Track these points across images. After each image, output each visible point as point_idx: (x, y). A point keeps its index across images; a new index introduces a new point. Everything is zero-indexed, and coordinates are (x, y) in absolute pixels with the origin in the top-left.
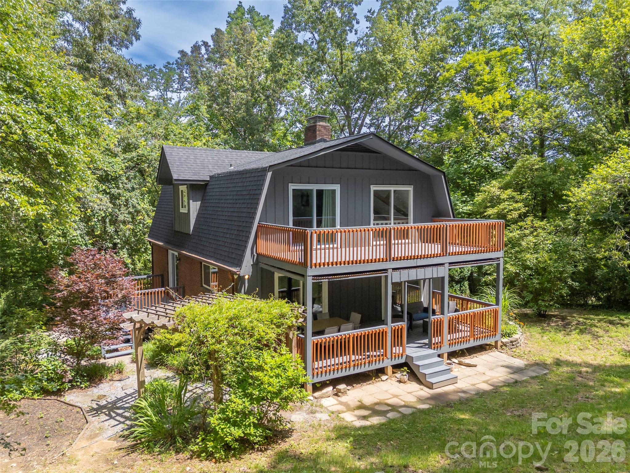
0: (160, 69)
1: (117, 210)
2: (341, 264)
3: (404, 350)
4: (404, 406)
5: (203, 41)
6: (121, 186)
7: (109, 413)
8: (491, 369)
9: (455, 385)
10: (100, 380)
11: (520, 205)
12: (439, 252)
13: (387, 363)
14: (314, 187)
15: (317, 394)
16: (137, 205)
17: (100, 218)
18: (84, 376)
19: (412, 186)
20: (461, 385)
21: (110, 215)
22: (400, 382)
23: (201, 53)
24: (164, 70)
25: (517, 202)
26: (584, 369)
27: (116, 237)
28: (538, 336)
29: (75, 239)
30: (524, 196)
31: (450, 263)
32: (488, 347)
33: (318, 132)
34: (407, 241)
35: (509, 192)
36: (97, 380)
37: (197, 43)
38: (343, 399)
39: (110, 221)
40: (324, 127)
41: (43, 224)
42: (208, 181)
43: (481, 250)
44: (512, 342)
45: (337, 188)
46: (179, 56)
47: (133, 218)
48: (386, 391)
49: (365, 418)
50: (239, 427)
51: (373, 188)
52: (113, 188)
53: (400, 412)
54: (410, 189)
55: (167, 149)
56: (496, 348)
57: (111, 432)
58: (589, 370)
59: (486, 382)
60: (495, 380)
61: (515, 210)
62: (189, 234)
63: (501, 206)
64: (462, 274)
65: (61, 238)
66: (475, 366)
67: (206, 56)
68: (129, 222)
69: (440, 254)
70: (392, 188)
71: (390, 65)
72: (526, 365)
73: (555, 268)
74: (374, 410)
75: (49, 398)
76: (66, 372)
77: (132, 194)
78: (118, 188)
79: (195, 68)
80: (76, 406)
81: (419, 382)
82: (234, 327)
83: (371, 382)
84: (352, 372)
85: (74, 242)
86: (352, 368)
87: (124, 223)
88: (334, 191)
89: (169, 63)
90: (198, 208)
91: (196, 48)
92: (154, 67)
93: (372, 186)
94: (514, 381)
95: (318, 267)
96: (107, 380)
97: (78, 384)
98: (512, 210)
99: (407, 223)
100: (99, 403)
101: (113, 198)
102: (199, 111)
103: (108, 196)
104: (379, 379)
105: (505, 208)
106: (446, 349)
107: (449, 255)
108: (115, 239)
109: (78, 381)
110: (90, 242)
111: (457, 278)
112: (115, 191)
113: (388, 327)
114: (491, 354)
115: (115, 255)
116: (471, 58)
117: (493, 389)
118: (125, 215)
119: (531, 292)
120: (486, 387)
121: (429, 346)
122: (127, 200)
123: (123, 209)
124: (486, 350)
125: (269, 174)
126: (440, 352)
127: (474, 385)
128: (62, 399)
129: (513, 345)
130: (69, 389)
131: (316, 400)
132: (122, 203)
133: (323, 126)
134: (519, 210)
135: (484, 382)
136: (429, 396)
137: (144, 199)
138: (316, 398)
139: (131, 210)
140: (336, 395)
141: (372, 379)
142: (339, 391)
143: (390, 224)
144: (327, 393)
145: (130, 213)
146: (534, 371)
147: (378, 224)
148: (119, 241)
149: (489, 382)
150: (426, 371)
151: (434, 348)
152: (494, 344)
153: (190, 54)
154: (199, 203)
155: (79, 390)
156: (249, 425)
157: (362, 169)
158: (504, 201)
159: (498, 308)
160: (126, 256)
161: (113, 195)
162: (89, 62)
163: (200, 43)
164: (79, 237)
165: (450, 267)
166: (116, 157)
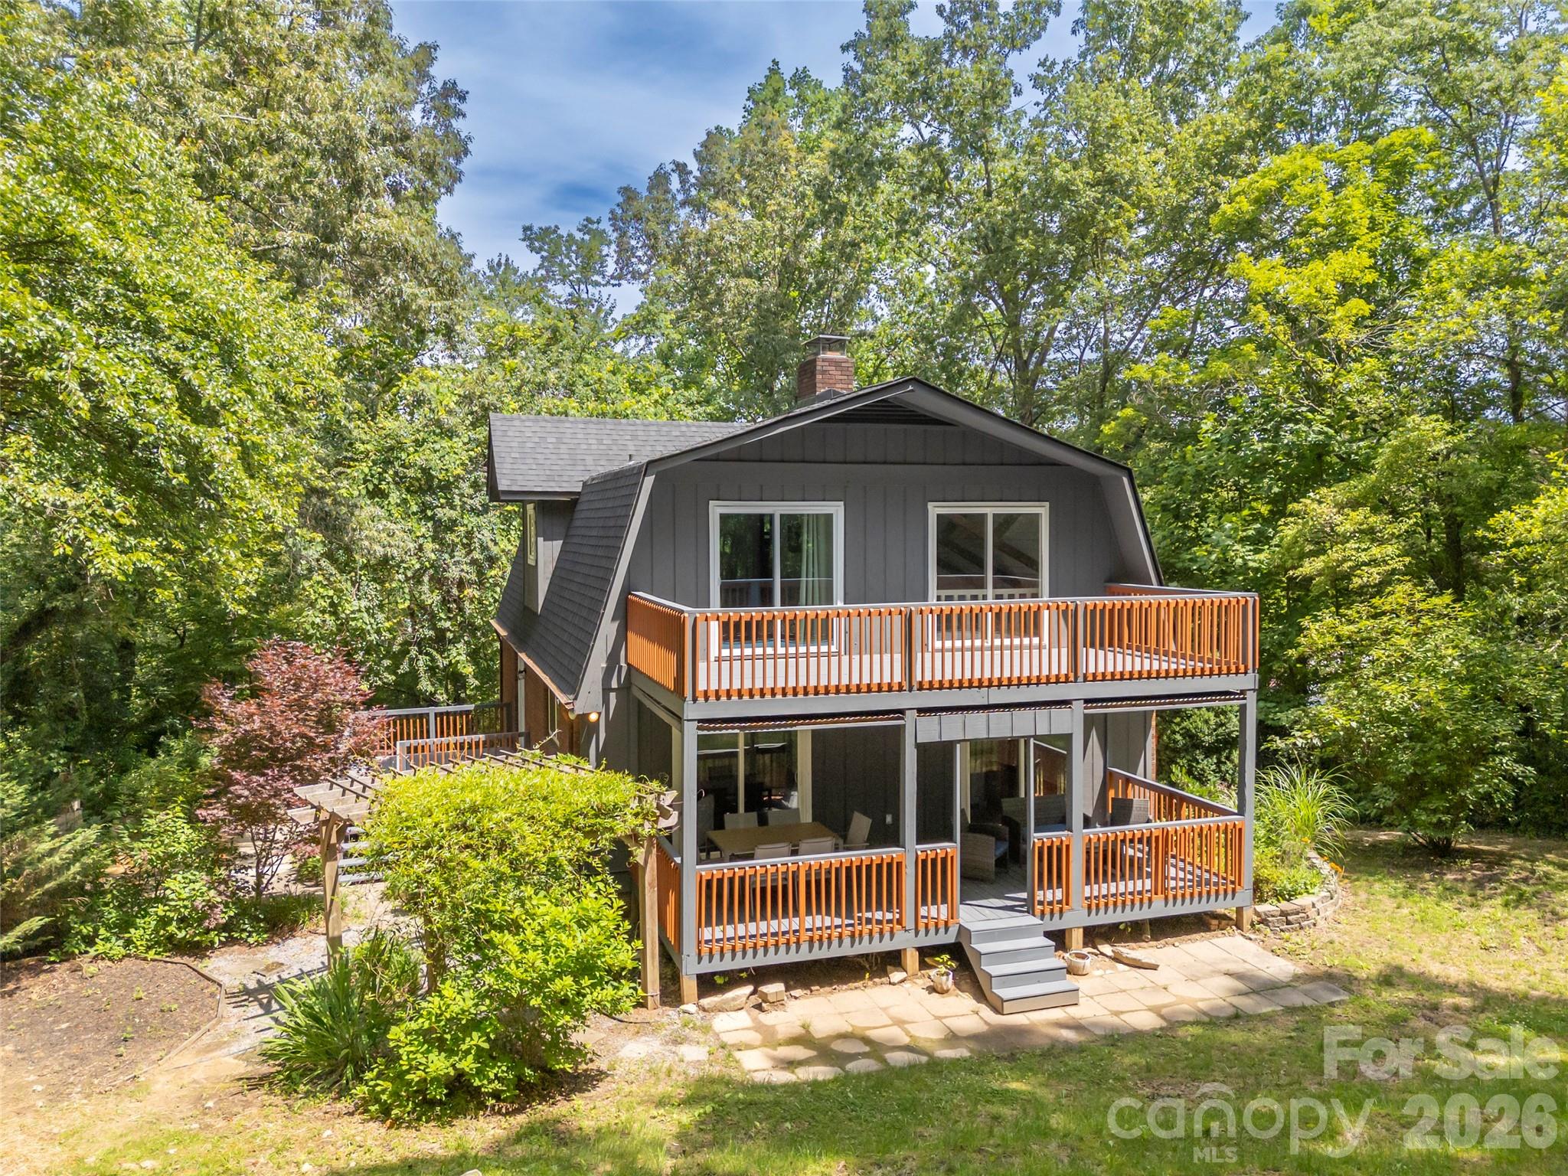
0: (570, 235)
1: (446, 556)
2: (795, 693)
3: (952, 914)
4: (907, 1048)
5: (674, 162)
6: (457, 501)
7: (269, 1002)
8: (1193, 979)
9: (1070, 1010)
10: (292, 930)
11: (1390, 549)
12: (1064, 671)
13: (906, 941)
14: (777, 509)
15: (706, 1002)
16: (491, 544)
17: (409, 574)
18: (259, 920)
19: (1047, 504)
20: (1086, 1011)
21: (432, 566)
22: (932, 989)
23: (667, 191)
24: (578, 236)
25: (1382, 542)
26: (1449, 1000)
27: (442, 615)
28: (1389, 904)
29: (354, 619)
30: (1404, 527)
31: (1087, 701)
32: (1215, 922)
33: (819, 377)
34: (1036, 640)
35: (1359, 515)
36: (286, 928)
37: (661, 167)
38: (770, 1018)
39: (432, 578)
40: (836, 363)
41: (158, 591)
42: (578, 493)
43: (1202, 670)
44: (1284, 914)
45: (836, 510)
46: (620, 199)
47: (480, 573)
48: (884, 1009)
49: (791, 1064)
50: (451, 1053)
51: (935, 510)
52: (442, 506)
53: (884, 1061)
54: (1042, 510)
55: (498, 423)
56: (1239, 926)
57: (250, 1041)
58: (1465, 1002)
59: (1156, 1010)
60: (1185, 1007)
61: (1373, 562)
62: (535, 613)
63: (1335, 554)
64: (1220, 730)
65: (327, 616)
66: (1154, 967)
67: (680, 197)
68: (471, 583)
69: (1067, 676)
70: (990, 510)
71: (1092, 194)
72: (1297, 978)
73: (1456, 723)
74: (824, 1051)
75: (177, 959)
76: (213, 907)
77: (482, 520)
78: (453, 507)
79: (653, 226)
80: (214, 981)
81: (980, 994)
82: (465, 828)
83: (859, 984)
84: (804, 955)
85: (353, 624)
86: (805, 947)
87: (461, 584)
88: (829, 518)
89: (588, 220)
90: (556, 555)
91: (659, 179)
92: (555, 232)
93: (930, 505)
94: (1231, 1011)
95: (712, 699)
96: (305, 931)
97: (244, 935)
98: (1365, 564)
99: (1035, 596)
100: (263, 979)
101: (442, 528)
102: (654, 325)
103: (430, 524)
104: (884, 980)
105: (1345, 560)
106: (1076, 919)
107: (1085, 680)
108: (441, 619)
109: (245, 930)
110: (387, 625)
111: (1208, 740)
112: (445, 514)
113: (909, 852)
114: (1215, 941)
115: (438, 656)
116: (1284, 165)
117: (1161, 1029)
118: (465, 567)
119: (1393, 786)
120: (1145, 1021)
121: (1029, 907)
122: (469, 535)
123: (459, 554)
124: (1209, 930)
125: (649, 482)
126: (1056, 925)
127: (1117, 1014)
128: (199, 965)
129: (1288, 923)
130: (223, 944)
131: (702, 1014)
132: (457, 540)
133: (831, 362)
134: (1385, 563)
135: (1151, 1009)
136: (981, 1028)
137: (508, 531)
138: (704, 1010)
139: (476, 555)
140: (759, 1007)
141: (863, 978)
142: (765, 998)
143: (985, 597)
144: (734, 999)
145: (474, 562)
146: (1306, 993)
147: (949, 598)
148: (448, 624)
149: (1164, 1011)
150: (994, 970)
151: (1043, 913)
152: (1234, 916)
153: (645, 193)
154: (558, 544)
155: (245, 949)
156: (467, 1052)
157: (905, 463)
158: (1346, 539)
159: (1243, 822)
160: (463, 658)
161: (440, 520)
162: (328, 240)
163: (669, 167)
164: (365, 615)
165: (1087, 711)
166: (451, 438)
